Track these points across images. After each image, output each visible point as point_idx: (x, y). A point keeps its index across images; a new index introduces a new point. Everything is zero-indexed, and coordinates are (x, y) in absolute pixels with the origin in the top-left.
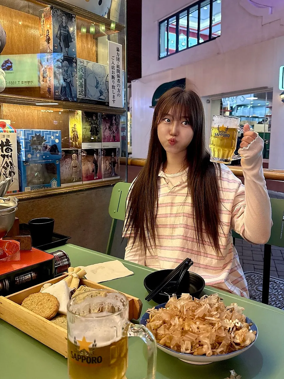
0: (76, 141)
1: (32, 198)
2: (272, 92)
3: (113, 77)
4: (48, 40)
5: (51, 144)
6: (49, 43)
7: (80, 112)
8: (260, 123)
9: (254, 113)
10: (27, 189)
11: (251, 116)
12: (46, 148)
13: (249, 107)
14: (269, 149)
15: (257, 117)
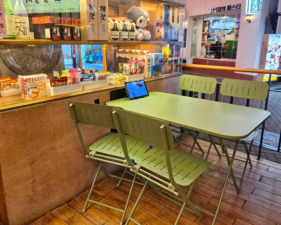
0: (165, 57)
1: (156, 80)
2: (240, 14)
3: (180, 29)
4: (161, 17)
5: (161, 59)
6: (161, 18)
7: (168, 45)
8: (229, 34)
9: (224, 26)
10: (153, 77)
11: (222, 29)
12: (159, 60)
13: (221, 22)
14: (236, 52)
15: (227, 29)
